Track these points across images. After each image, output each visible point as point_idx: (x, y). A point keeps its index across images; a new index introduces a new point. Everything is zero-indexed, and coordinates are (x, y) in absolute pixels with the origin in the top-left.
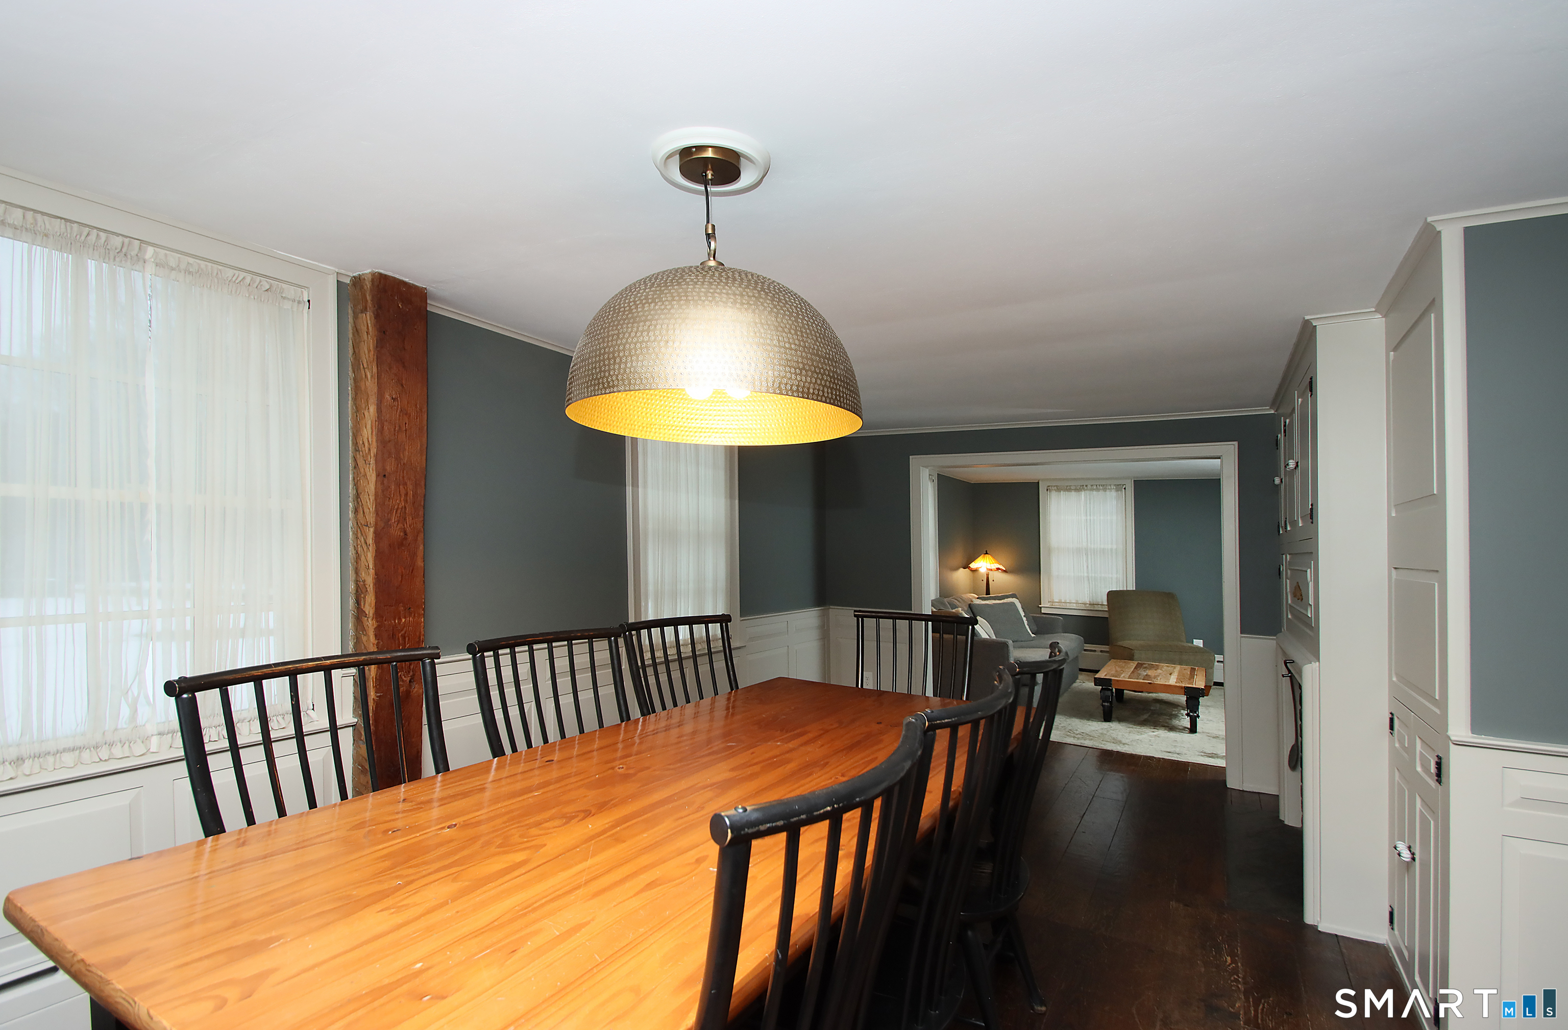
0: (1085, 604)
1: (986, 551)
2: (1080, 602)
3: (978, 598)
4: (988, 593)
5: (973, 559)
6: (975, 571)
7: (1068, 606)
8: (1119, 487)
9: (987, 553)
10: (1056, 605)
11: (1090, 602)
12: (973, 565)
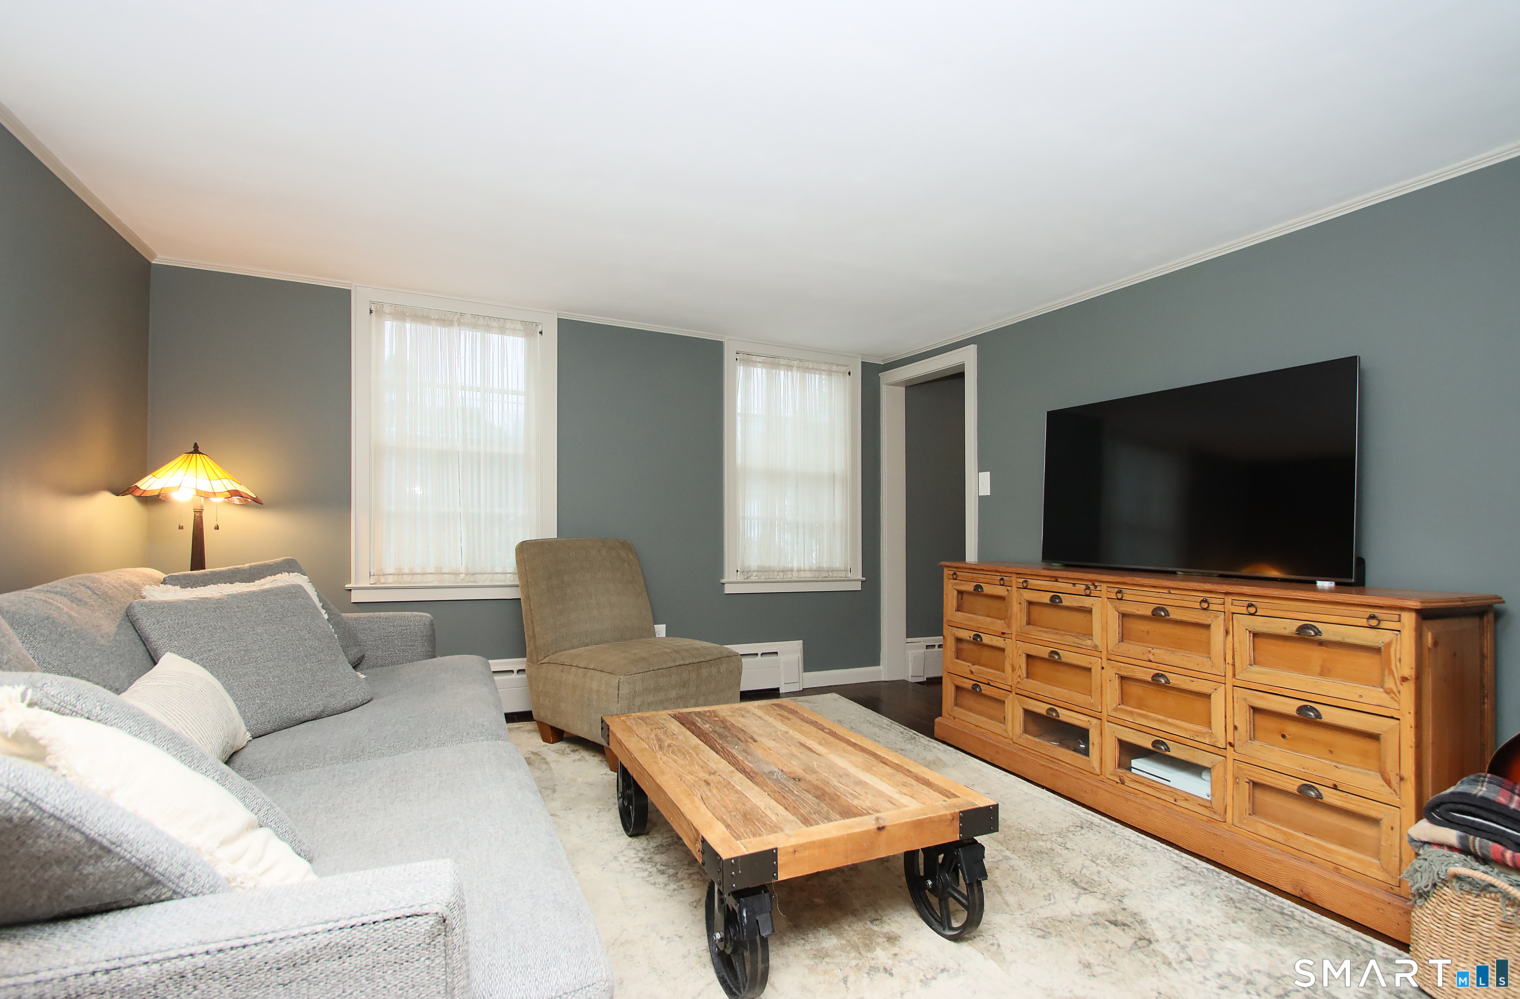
0: (457, 574)
1: (196, 446)
2: (447, 571)
3: (164, 582)
4: (198, 560)
5: (146, 469)
6: (151, 501)
7: (418, 581)
8: (531, 329)
9: (196, 450)
10: (391, 581)
11: (467, 568)
12: (149, 484)
